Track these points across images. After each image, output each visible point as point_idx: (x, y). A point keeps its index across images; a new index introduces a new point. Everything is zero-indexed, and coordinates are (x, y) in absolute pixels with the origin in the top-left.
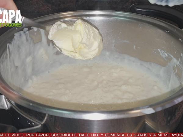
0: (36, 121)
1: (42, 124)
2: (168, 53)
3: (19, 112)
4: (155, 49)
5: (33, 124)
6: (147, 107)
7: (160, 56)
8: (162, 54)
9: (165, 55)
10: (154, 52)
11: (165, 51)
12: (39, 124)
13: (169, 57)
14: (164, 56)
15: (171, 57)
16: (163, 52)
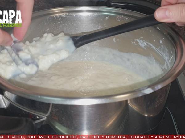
0: (41, 114)
1: (47, 117)
2: (147, 42)
3: (21, 108)
4: (134, 40)
5: (38, 117)
6: (146, 87)
7: (140, 45)
8: (141, 44)
9: (144, 44)
10: (133, 42)
11: (144, 40)
12: (44, 116)
13: (148, 46)
14: (143, 46)
15: (150, 45)
16: (142, 41)
